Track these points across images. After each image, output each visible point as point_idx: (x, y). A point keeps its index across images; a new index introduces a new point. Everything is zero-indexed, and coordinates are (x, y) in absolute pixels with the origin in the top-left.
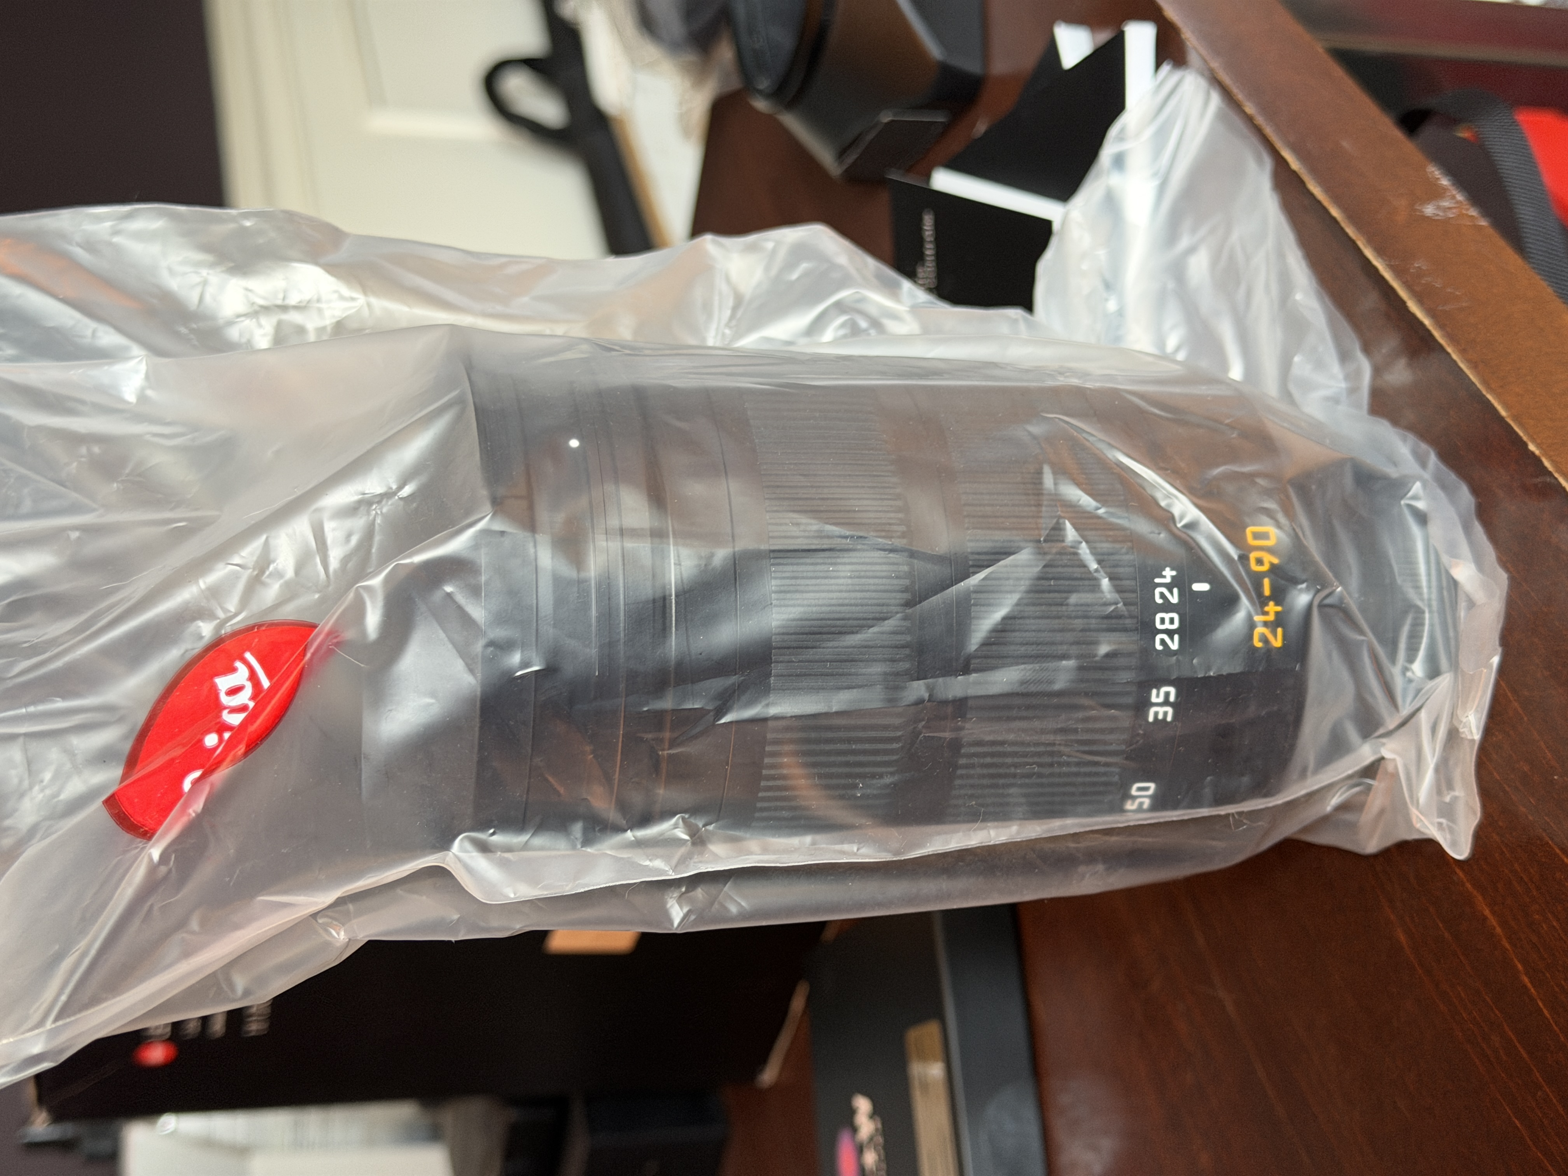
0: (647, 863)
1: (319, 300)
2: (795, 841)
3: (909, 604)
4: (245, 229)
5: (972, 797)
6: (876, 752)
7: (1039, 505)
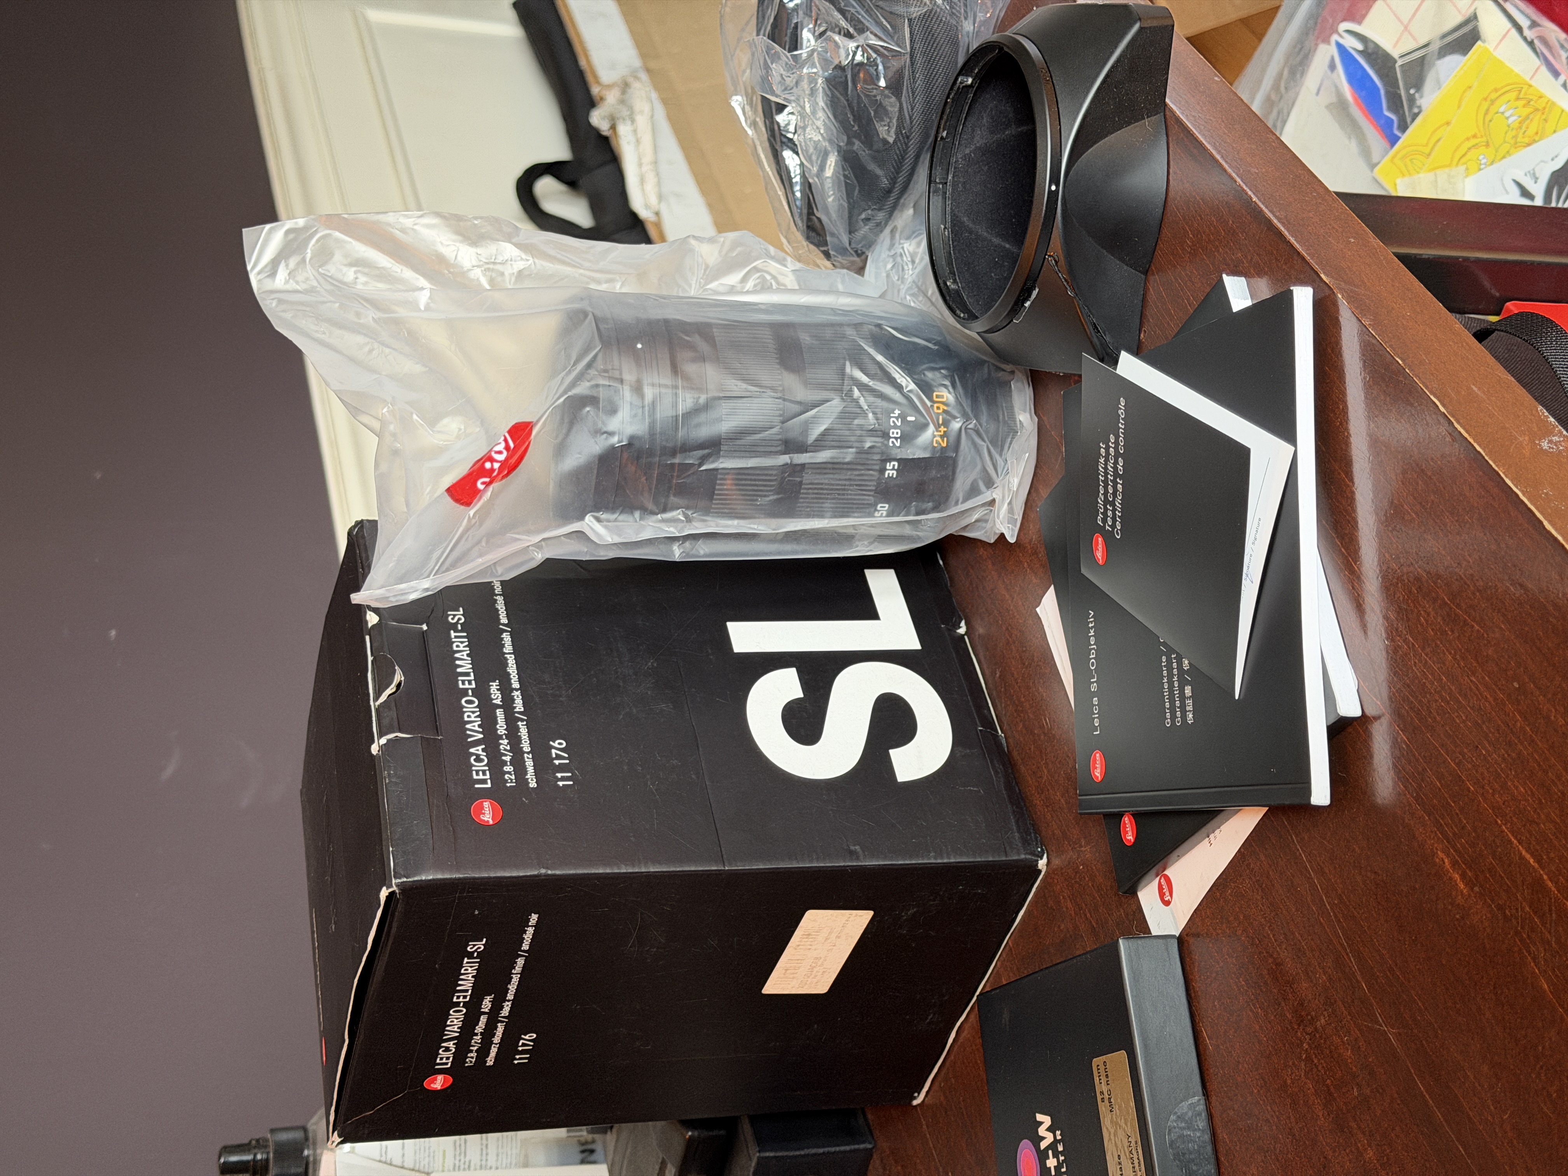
0: (667, 529)
1: (511, 260)
2: (730, 522)
3: (783, 422)
4: (475, 225)
5: (808, 507)
6: (765, 486)
7: (843, 380)
